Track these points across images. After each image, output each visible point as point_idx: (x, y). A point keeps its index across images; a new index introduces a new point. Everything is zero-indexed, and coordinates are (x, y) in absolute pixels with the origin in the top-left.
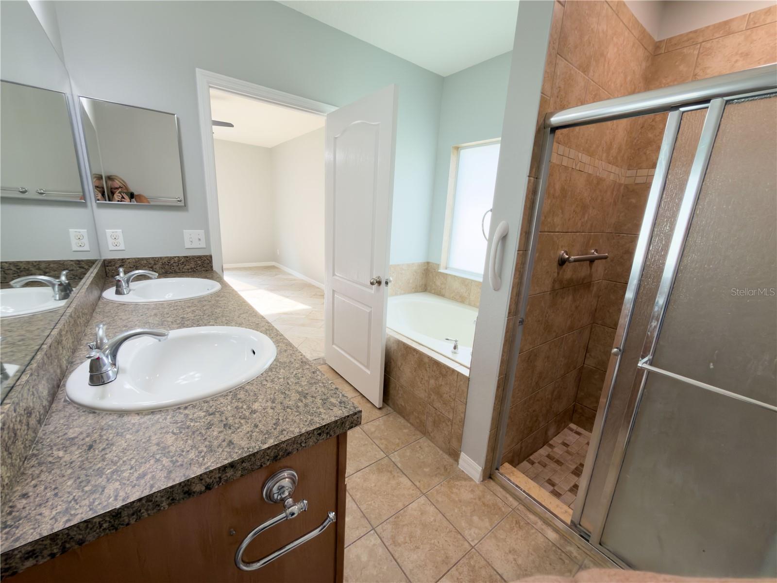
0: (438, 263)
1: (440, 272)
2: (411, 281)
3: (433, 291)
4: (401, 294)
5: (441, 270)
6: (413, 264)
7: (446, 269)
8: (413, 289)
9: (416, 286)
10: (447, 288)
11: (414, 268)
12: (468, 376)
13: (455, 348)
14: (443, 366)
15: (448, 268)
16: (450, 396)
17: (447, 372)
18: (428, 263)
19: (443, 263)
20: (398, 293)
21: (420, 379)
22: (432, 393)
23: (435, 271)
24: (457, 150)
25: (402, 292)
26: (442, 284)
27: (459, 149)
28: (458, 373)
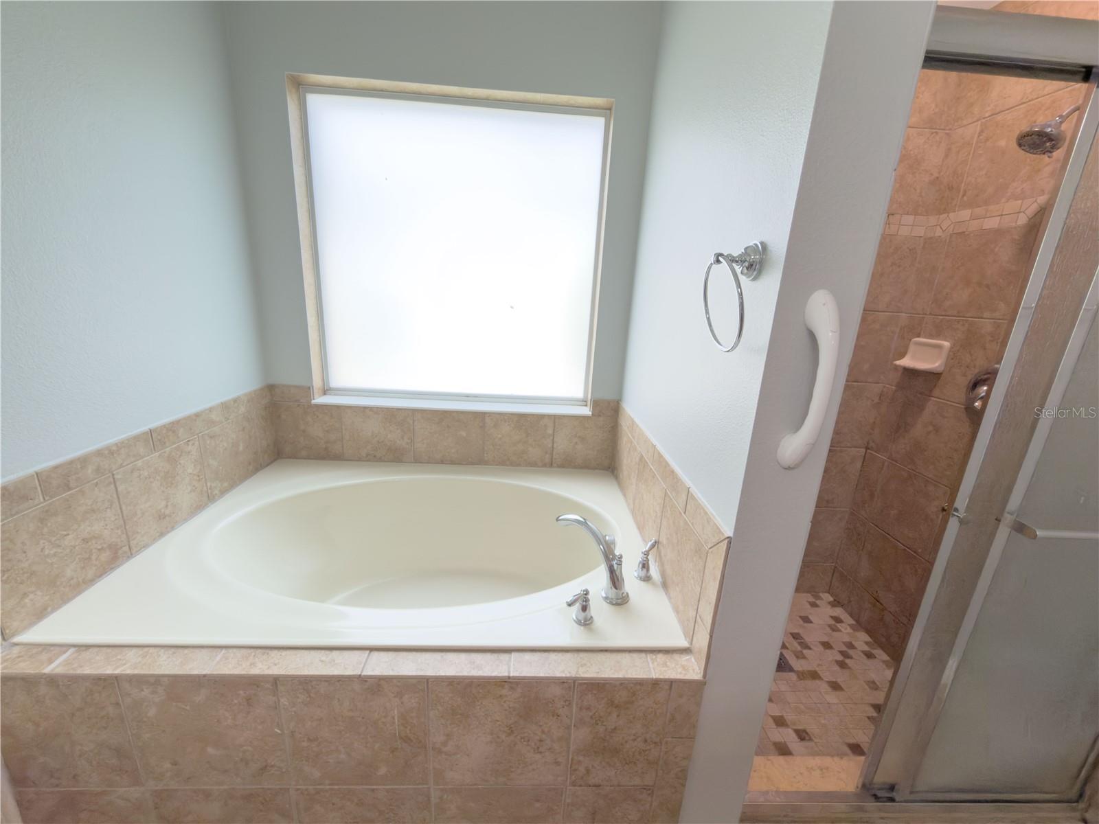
1: (316, 406)
2: (241, 448)
4: (223, 492)
5: (319, 400)
6: (235, 400)
7: (325, 394)
8: (250, 464)
9: (256, 453)
10: (346, 437)
11: (242, 409)
12: (702, 679)
13: (584, 608)
14: (621, 684)
15: (330, 389)
16: (646, 741)
17: (634, 694)
18: (271, 388)
19: (317, 382)
20: (217, 492)
21: (533, 744)
22: (581, 758)
23: (299, 406)
24: (298, 90)
25: (226, 484)
26: (328, 431)
27: (301, 88)
28: (671, 683)
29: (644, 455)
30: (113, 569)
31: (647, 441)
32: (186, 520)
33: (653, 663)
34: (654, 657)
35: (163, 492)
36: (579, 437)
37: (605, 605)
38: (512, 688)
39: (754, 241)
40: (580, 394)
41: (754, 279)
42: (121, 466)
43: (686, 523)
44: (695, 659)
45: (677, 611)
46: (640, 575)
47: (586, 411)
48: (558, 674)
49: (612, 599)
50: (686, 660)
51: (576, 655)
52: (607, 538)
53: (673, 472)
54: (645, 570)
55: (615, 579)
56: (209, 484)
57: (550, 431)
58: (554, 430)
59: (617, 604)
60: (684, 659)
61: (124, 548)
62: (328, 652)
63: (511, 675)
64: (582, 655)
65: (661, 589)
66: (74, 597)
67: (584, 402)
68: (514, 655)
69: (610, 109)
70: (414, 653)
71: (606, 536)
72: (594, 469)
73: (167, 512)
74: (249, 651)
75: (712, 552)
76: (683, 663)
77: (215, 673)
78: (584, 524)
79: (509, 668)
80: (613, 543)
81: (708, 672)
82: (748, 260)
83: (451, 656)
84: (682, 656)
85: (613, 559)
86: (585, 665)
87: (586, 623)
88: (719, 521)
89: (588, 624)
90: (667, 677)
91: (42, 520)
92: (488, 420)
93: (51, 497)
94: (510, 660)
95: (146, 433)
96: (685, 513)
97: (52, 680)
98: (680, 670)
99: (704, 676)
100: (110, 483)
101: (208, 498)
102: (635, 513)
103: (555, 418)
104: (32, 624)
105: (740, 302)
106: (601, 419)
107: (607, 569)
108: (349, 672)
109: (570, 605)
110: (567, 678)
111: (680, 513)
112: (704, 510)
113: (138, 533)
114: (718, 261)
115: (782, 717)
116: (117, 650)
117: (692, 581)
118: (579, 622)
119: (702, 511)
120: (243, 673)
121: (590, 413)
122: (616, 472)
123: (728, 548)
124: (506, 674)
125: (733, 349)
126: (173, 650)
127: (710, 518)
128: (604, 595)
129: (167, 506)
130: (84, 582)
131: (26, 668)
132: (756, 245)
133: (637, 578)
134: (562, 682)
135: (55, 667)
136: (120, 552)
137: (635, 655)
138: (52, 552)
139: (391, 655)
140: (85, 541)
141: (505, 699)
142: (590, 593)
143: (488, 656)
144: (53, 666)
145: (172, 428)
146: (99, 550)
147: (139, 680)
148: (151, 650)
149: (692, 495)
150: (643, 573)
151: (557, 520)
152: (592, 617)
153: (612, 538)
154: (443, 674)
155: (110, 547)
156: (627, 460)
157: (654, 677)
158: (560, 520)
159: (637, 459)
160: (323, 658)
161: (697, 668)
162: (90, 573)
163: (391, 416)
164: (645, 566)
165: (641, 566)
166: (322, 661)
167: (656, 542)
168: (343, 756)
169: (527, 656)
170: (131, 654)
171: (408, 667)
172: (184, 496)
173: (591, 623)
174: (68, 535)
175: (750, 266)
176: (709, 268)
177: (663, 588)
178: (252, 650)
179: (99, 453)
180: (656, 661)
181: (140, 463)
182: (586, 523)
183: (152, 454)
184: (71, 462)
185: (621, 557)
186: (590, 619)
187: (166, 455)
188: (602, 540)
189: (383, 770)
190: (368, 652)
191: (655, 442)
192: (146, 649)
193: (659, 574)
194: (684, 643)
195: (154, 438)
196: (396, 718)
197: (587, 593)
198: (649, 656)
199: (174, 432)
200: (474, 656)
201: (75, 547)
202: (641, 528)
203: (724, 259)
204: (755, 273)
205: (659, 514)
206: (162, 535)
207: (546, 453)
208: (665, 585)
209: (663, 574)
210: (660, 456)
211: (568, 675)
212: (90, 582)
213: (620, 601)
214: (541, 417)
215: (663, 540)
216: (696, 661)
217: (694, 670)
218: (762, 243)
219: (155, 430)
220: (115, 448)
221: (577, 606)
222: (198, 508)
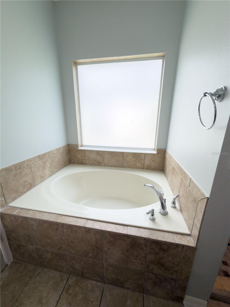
0: (77, 144)
1: (79, 150)
2: (61, 161)
3: (76, 162)
4: (57, 172)
5: (80, 148)
6: (60, 148)
7: (82, 147)
9: (65, 162)
10: (87, 158)
11: (61, 150)
12: (195, 246)
13: (152, 215)
14: (165, 243)
15: (83, 145)
16: (173, 264)
17: (169, 247)
18: (68, 145)
19: (80, 143)
20: (55, 171)
21: (134, 256)
22: (151, 264)
23: (75, 150)
24: (75, 65)
25: (57, 170)
26: (82, 157)
27: (76, 64)
28: (183, 246)
29: (174, 167)
30: (30, 189)
31: (175, 162)
32: (47, 178)
33: (176, 238)
34: (177, 235)
35: (42, 171)
36: (152, 160)
37: (160, 215)
38: (128, 238)
39: (221, 86)
40: (153, 147)
41: (221, 101)
42: (33, 164)
43: (189, 190)
44: (192, 238)
45: (186, 220)
46: (172, 206)
47: (155, 152)
48: (143, 236)
49: (162, 213)
50: (189, 238)
51: (149, 230)
52: (161, 192)
53: (185, 172)
54: (174, 205)
55: (163, 206)
56: (53, 169)
57: (143, 158)
58: (145, 158)
59: (164, 215)
60: (188, 238)
61: (33, 184)
62: (77, 218)
63: (128, 234)
64: (151, 231)
65: (180, 212)
66: (22, 196)
67: (154, 150)
68: (129, 227)
69: (164, 56)
70: (99, 222)
71: (160, 192)
72: (157, 170)
73: (43, 176)
74: (57, 215)
75: (200, 202)
76: (188, 239)
77: (49, 220)
78: (153, 187)
79: (127, 231)
80: (163, 194)
81: (198, 245)
82: (218, 94)
83: (110, 225)
84: (188, 237)
85: (163, 200)
86: (152, 234)
87: (153, 220)
88: (203, 191)
89: (154, 221)
90: (182, 244)
91: (15, 176)
92: (125, 155)
93: (17, 171)
94: (128, 229)
95: (38, 156)
96: (189, 187)
97: (15, 216)
98: (187, 242)
99: (197, 245)
100: (30, 168)
101: (53, 173)
102: (171, 185)
103: (145, 154)
104: (12, 201)
105: (215, 109)
106: (160, 155)
107: (161, 203)
108: (81, 225)
109: (148, 214)
110: (146, 238)
111: (187, 187)
112: (197, 186)
113: (36, 181)
114: (205, 96)
115: (226, 262)
116: (28, 210)
117: (192, 211)
118: (150, 219)
119: (196, 186)
120: (55, 221)
121: (156, 153)
122: (164, 171)
123: (207, 202)
124: (126, 233)
125: (210, 128)
126: (40, 212)
127: (200, 190)
128: (159, 211)
129: (43, 174)
130: (24, 192)
131: (9, 212)
132: (222, 88)
133: (171, 207)
134: (145, 239)
135: (15, 213)
136: (32, 185)
137: (170, 234)
138: (17, 184)
139: (93, 222)
140: (24, 182)
141: (126, 241)
142: (155, 210)
143: (121, 226)
144: (14, 213)
145: (44, 155)
146: (27, 184)
147: (32, 219)
148: (35, 212)
149: (192, 181)
150: (173, 205)
151: (144, 185)
152: (155, 218)
153: (163, 193)
154: (107, 230)
155: (30, 184)
156: (168, 167)
157: (177, 243)
158: (146, 186)
159: (172, 168)
160: (75, 220)
161: (193, 242)
162: (25, 190)
163: (98, 153)
164: (174, 203)
165: (172, 203)
166: (75, 221)
167: (178, 196)
168: (80, 249)
169: (133, 228)
170: (31, 212)
171: (98, 226)
172: (47, 172)
173: (155, 220)
174: (20, 180)
175: (219, 96)
176: (201, 99)
177: (180, 211)
178: (58, 215)
179: (27, 160)
180: (178, 237)
181: (37, 163)
182: (154, 187)
183: (40, 161)
184: (21, 162)
185: (165, 200)
186: (154, 219)
187: (43, 161)
188: (159, 193)
189: (90, 255)
190: (87, 220)
191: (178, 162)
192: (34, 211)
193: (179, 207)
194: (188, 232)
195: (40, 157)
196: (94, 240)
197: (153, 210)
198: (175, 235)
199: (45, 156)
200: (117, 226)
201: (22, 183)
202: (173, 190)
203: (208, 94)
204: (221, 98)
205: (179, 186)
206: (42, 182)
207: (142, 165)
208: (181, 210)
209: (180, 206)
210: (180, 167)
211: (146, 237)
212: (25, 192)
213: (165, 214)
214: (141, 154)
215: (181, 195)
216: (193, 239)
217: (192, 243)
218: (224, 87)
219: (41, 155)
220: (31, 159)
221: (150, 214)
222: (50, 175)
